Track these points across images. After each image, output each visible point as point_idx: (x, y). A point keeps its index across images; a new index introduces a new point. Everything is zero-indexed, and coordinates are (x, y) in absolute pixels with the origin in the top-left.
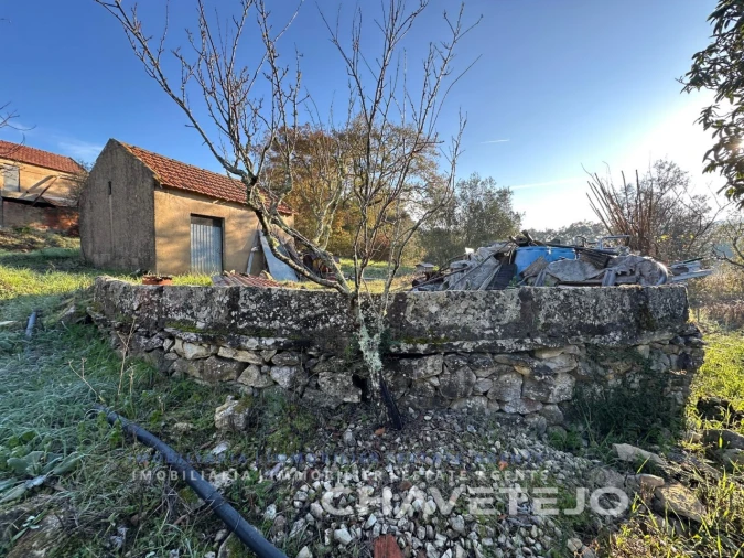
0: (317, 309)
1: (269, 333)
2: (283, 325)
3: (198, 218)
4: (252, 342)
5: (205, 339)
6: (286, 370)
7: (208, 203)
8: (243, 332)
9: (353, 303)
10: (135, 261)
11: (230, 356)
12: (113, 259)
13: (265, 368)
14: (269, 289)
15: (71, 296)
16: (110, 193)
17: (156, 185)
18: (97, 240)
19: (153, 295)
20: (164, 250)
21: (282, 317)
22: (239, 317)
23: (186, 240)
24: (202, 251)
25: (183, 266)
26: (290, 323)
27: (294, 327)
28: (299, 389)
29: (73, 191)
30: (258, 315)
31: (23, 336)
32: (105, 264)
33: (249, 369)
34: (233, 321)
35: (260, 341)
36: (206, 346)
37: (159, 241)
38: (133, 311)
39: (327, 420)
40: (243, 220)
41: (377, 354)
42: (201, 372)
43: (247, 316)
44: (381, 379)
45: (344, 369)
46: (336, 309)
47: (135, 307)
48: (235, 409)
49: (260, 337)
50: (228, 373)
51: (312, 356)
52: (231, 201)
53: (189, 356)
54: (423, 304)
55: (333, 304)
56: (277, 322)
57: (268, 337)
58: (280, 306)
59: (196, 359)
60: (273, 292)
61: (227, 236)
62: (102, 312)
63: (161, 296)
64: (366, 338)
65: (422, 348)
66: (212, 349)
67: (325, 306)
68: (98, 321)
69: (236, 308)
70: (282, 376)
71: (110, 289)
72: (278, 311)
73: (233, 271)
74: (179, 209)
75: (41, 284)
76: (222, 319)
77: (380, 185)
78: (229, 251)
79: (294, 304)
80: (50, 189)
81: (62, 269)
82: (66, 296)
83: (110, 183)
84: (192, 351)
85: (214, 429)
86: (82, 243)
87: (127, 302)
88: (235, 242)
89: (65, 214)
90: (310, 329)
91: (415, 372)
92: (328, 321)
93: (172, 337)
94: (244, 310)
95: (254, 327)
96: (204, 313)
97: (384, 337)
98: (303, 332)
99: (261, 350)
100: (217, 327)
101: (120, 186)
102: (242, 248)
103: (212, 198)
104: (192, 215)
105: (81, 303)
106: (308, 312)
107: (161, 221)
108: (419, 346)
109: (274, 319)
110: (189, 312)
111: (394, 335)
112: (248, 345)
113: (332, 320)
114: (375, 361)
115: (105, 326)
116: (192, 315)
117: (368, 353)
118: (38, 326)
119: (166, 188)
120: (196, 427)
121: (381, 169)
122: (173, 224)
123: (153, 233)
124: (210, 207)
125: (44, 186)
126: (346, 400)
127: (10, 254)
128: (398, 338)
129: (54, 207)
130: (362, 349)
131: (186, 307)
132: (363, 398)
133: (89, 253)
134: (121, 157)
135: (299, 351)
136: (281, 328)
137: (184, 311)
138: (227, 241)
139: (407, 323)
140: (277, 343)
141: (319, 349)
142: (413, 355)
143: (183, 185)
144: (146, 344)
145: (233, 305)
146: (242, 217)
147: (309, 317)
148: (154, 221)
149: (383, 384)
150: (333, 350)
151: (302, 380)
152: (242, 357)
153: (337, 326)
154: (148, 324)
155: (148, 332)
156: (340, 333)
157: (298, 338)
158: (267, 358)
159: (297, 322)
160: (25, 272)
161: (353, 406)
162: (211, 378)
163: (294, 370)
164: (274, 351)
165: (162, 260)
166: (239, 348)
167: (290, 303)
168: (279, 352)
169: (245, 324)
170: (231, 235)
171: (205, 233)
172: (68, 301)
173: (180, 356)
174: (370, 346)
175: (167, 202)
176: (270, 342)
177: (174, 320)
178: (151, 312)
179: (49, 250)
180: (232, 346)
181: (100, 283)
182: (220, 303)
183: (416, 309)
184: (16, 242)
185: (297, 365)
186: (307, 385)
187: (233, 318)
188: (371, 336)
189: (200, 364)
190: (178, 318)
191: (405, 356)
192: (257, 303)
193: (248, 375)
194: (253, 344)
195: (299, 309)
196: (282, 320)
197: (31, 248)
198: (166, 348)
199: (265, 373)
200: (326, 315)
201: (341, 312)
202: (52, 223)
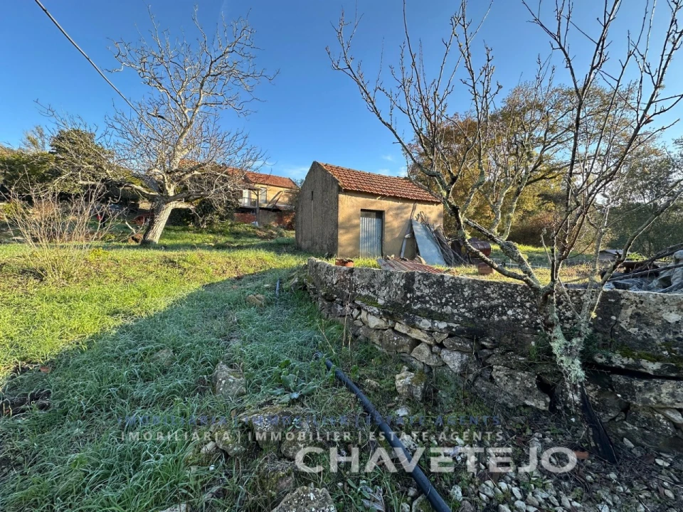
0: (493, 299)
1: (442, 317)
2: (455, 311)
3: (366, 212)
4: (426, 323)
5: (385, 313)
6: (457, 355)
7: (373, 200)
8: (416, 313)
9: (545, 298)
10: (325, 246)
11: (404, 332)
12: (312, 245)
13: (436, 349)
14: (442, 276)
15: (295, 271)
16: (312, 199)
17: (340, 190)
18: (304, 232)
19: (347, 274)
20: (344, 238)
21: (454, 304)
22: (414, 299)
23: (357, 230)
24: (368, 238)
25: (354, 250)
26: (463, 310)
27: (467, 314)
28: (471, 377)
29: (290, 200)
30: (431, 300)
31: (275, 295)
32: (308, 248)
33: (420, 347)
34: (408, 302)
35: (433, 323)
36: (385, 320)
37: (341, 231)
38: (333, 285)
39: (506, 419)
40: (399, 211)
41: (578, 362)
42: (381, 340)
43: (421, 299)
44: (583, 393)
45: (525, 368)
46: (517, 302)
47: (335, 282)
48: (412, 381)
49: (433, 320)
50: (403, 346)
51: (484, 347)
52: (390, 196)
53: (372, 325)
54: (652, 309)
55: (512, 296)
56: (449, 307)
57: (441, 321)
58: (453, 293)
59: (377, 329)
60: (446, 279)
61: (386, 225)
62: (313, 284)
63: (352, 275)
64: (562, 340)
65: (652, 367)
66: (390, 323)
67: (502, 297)
68: (311, 289)
69: (411, 291)
70: (453, 360)
71: (318, 268)
72: (451, 297)
73: (393, 256)
74: (353, 206)
75: (279, 261)
76: (398, 299)
77: (540, 161)
78: (388, 238)
79: (467, 292)
80: (280, 200)
81: (288, 252)
82: (292, 270)
83: (312, 192)
84: (374, 322)
85: (395, 393)
86: (296, 234)
87: (329, 278)
88: (392, 230)
89: (286, 215)
90: (484, 319)
91: (639, 396)
92: (505, 314)
93: (359, 308)
94: (419, 294)
95: (426, 309)
96: (383, 292)
97: (588, 342)
98: (477, 321)
99: (433, 332)
100: (394, 305)
101: (318, 194)
102: (397, 235)
103: (376, 195)
104: (362, 210)
105: (301, 276)
106: (483, 302)
107: (342, 216)
108: (644, 362)
109: (446, 304)
110: (372, 290)
111: (600, 342)
112: (421, 325)
113: (510, 312)
114: (575, 370)
115: (315, 294)
116: (374, 292)
117: (564, 358)
118: (281, 290)
119: (346, 192)
120: (382, 387)
121: (544, 142)
122: (349, 219)
123: (336, 226)
124: (374, 202)
125: (276, 198)
126: (527, 402)
127: (263, 242)
128: (606, 346)
129: (281, 211)
130: (555, 351)
131: (369, 286)
132: (552, 407)
133: (299, 242)
134: (319, 173)
135: (472, 340)
136: (453, 314)
137: (368, 289)
138: (386, 230)
139: (622, 329)
140: (449, 328)
141: (494, 341)
142: (634, 372)
143: (356, 187)
144: (341, 310)
145: (408, 288)
146: (398, 208)
147: (484, 308)
148: (338, 216)
149: (584, 398)
150: (511, 345)
151: (474, 369)
152: (415, 334)
153: (517, 320)
154: (343, 295)
155: (342, 302)
156: (521, 329)
157: (471, 326)
158: (438, 340)
159: (470, 310)
160: (272, 253)
161: (537, 412)
162: (388, 347)
163: (465, 356)
164: (446, 335)
165: (341, 246)
166: (413, 326)
167: (463, 291)
168: (450, 336)
169: (419, 306)
170: (389, 225)
171: (370, 224)
172: (294, 274)
173: (364, 324)
174: (568, 351)
175: (346, 202)
176: (443, 325)
177: (360, 295)
178: (344, 287)
179: (280, 239)
180: (408, 323)
181: (312, 263)
182: (397, 285)
183: (638, 314)
184: (265, 234)
185: (469, 353)
186: (480, 375)
187: (408, 299)
188: (569, 338)
189: (380, 334)
190: (364, 294)
191: (618, 371)
192: (430, 288)
193: (420, 352)
194: (426, 325)
195: (472, 298)
196: (454, 306)
197: (272, 238)
198: (355, 316)
199: (436, 354)
200: (503, 307)
201: (522, 305)
202: (280, 221)
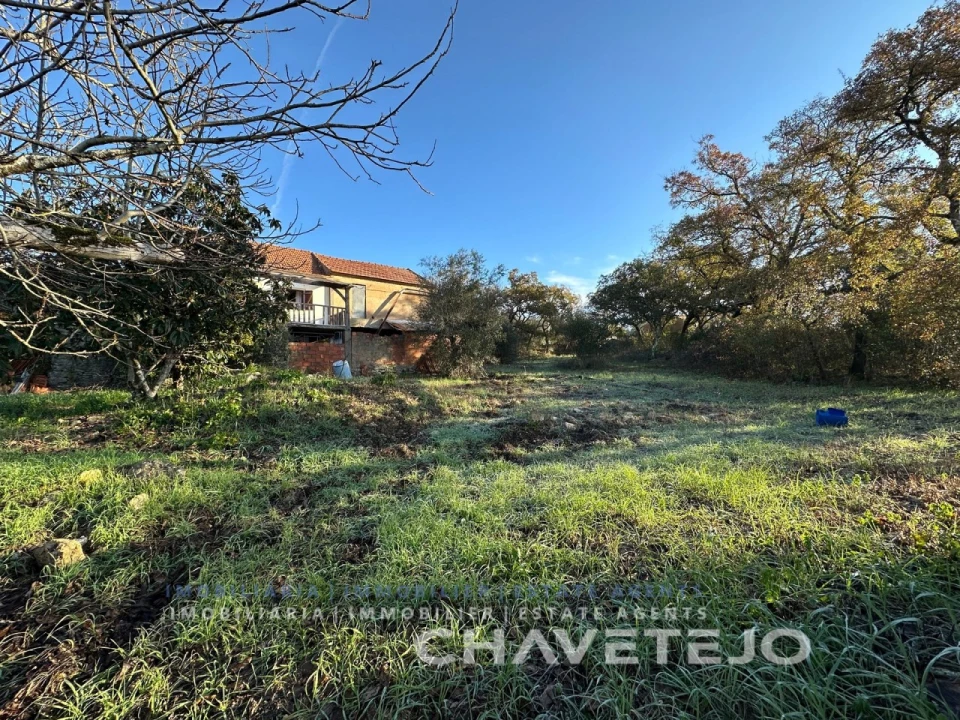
29: (418, 310)
80: (394, 310)
89: (412, 341)
125: (387, 307)
129: (400, 333)
202: (400, 354)
